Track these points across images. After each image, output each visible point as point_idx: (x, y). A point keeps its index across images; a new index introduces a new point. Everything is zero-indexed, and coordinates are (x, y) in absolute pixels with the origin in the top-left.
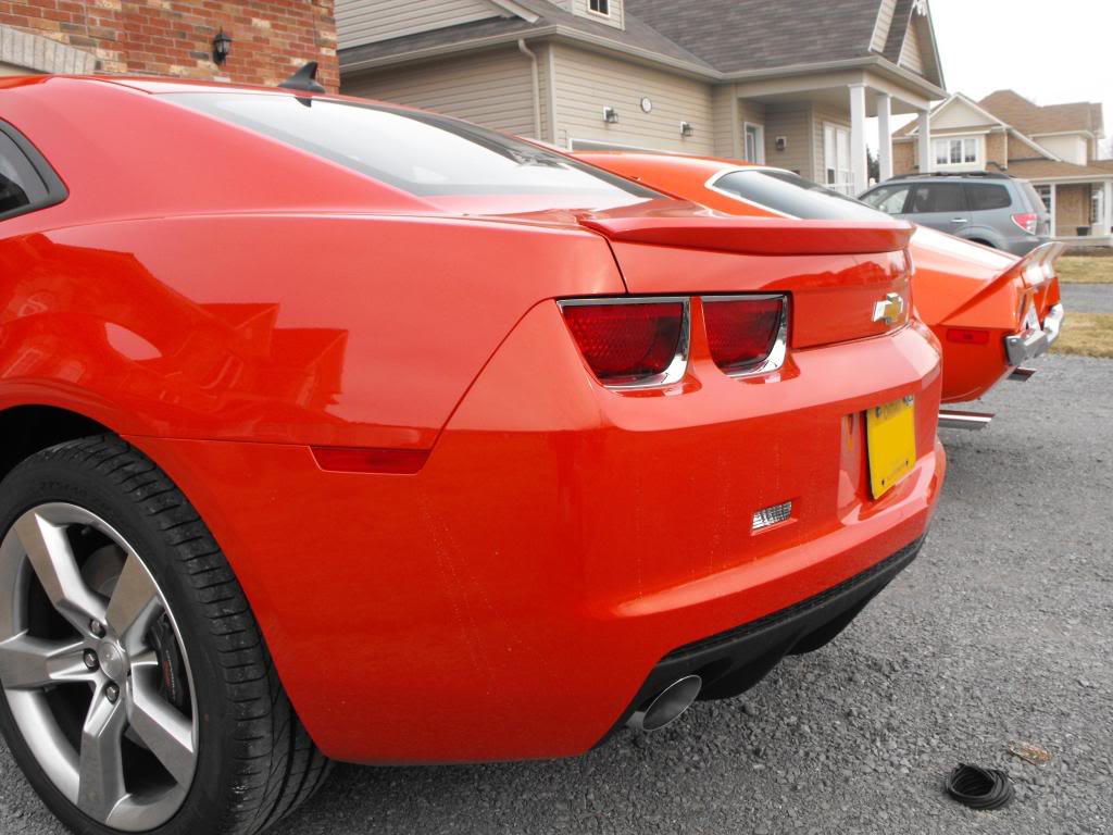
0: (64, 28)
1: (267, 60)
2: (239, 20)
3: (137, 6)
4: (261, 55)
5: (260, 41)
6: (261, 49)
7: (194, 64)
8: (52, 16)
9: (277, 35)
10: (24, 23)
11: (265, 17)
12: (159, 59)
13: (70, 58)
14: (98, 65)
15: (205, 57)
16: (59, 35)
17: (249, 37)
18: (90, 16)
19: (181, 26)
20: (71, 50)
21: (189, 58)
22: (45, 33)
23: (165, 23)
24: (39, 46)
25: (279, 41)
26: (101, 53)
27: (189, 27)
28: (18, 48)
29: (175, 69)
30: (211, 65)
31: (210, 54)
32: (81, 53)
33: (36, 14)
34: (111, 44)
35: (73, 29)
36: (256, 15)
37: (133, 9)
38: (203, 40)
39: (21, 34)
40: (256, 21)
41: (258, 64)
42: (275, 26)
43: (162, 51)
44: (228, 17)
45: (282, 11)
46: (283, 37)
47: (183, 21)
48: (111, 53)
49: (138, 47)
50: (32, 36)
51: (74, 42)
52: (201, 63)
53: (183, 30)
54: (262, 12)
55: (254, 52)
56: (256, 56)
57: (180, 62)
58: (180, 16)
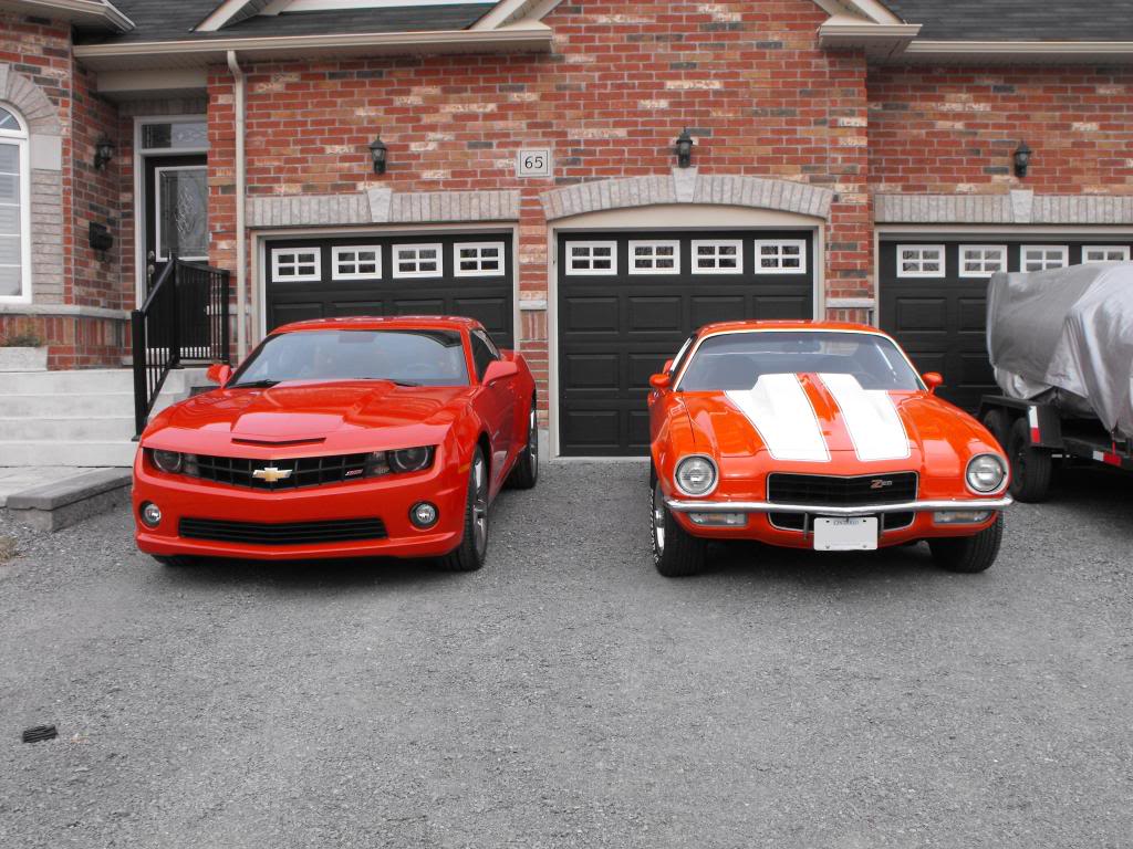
0: (805, 170)
1: (1091, 165)
2: (1056, 127)
3: (923, 131)
4: (1082, 161)
5: (1081, 145)
6: (1081, 154)
7: (988, 180)
8: (793, 161)
9: (1107, 137)
10: (766, 171)
11: (1091, 119)
12: (943, 179)
13: (807, 195)
14: (836, 198)
15: (1004, 171)
16: (799, 177)
17: (1068, 143)
18: (832, 155)
19: (974, 143)
20: (809, 188)
21: (982, 174)
22: (785, 177)
23: (958, 143)
24: (777, 189)
25: (1112, 142)
26: (840, 187)
27: (985, 143)
28: (756, 193)
29: (963, 187)
30: (1012, 179)
31: (1011, 168)
32: (818, 190)
33: (778, 161)
34: (852, 178)
35: (815, 169)
36: (1079, 119)
37: (918, 135)
38: (1002, 154)
39: (761, 180)
40: (1076, 125)
41: (1079, 171)
42: (1102, 127)
43: (950, 171)
44: (1038, 126)
45: (1119, 109)
46: (1117, 137)
47: (978, 138)
48: (851, 186)
49: (922, 170)
50: (771, 181)
51: (813, 181)
52: (997, 178)
53: (975, 148)
54: (1087, 114)
55: (1071, 159)
56: (1073, 162)
57: (970, 180)
58: (976, 134)
